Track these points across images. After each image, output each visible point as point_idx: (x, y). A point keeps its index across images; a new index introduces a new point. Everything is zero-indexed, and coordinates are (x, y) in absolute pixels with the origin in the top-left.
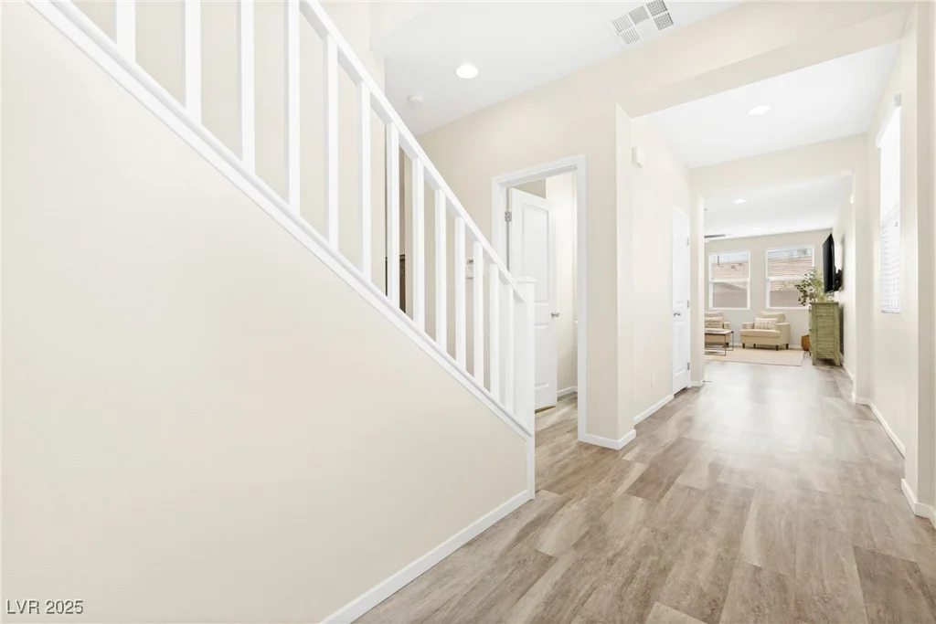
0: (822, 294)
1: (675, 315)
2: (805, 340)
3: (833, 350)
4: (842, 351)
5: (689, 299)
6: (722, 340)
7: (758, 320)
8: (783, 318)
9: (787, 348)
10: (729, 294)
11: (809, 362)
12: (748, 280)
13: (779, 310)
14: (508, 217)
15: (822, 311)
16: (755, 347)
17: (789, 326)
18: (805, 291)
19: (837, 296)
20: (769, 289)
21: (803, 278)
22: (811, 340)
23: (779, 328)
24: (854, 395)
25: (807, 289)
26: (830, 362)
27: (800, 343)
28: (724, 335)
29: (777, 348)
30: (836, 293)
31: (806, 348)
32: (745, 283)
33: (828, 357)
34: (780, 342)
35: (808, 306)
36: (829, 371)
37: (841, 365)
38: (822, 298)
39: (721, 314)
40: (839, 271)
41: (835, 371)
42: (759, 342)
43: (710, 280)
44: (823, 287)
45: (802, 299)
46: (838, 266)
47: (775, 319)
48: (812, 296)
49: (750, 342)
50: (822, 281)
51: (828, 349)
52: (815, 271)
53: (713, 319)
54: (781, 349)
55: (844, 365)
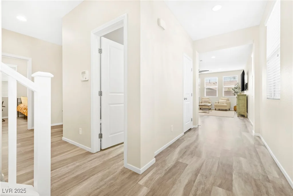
0: (240, 92)
1: (185, 99)
2: (235, 107)
3: (244, 112)
4: (247, 112)
5: (192, 93)
6: (207, 107)
7: (220, 101)
8: (228, 100)
9: (229, 110)
10: (211, 92)
11: (236, 115)
12: (217, 87)
13: (227, 97)
14: (100, 51)
15: (241, 97)
16: (219, 110)
17: (230, 103)
18: (235, 91)
19: (245, 92)
20: (224, 90)
21: (234, 86)
22: (237, 108)
23: (226, 103)
24: (254, 132)
25: (236, 90)
26: (244, 116)
27: (233, 108)
28: (208, 106)
29: (226, 110)
30: (245, 91)
31: (235, 110)
32: (216, 88)
33: (243, 114)
34: (227, 108)
35: (236, 96)
36: (243, 120)
37: (247, 117)
38: (241, 93)
39: (208, 99)
40: (246, 83)
41: (245, 119)
42: (221, 108)
43: (205, 87)
44: (241, 89)
45: (234, 93)
46: (246, 82)
47: (226, 100)
48: (237, 93)
49: (217, 109)
50: (241, 87)
51: (243, 111)
52: (238, 84)
53: (206, 100)
54: (228, 110)
55: (248, 117)
